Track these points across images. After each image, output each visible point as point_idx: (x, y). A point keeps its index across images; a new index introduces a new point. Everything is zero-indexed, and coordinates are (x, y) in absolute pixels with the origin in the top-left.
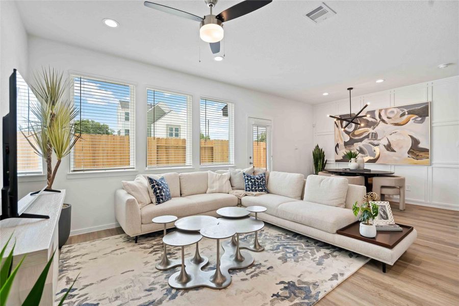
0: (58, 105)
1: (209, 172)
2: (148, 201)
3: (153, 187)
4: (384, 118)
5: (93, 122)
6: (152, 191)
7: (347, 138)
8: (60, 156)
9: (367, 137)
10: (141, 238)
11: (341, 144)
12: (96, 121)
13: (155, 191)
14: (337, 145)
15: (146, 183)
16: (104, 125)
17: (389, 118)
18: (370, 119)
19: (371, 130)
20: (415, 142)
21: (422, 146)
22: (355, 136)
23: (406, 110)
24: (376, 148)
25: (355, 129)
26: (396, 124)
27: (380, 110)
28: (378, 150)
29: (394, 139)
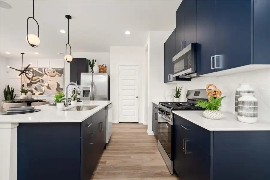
4: (47, 72)
7: (29, 82)
9: (39, 81)
11: (25, 84)
14: (23, 85)
18: (40, 72)
19: (40, 78)
20: (58, 85)
21: (60, 87)
22: (33, 80)
23: (55, 70)
24: (43, 88)
25: (33, 77)
26: (51, 76)
27: (45, 68)
28: (44, 89)
29: (50, 83)
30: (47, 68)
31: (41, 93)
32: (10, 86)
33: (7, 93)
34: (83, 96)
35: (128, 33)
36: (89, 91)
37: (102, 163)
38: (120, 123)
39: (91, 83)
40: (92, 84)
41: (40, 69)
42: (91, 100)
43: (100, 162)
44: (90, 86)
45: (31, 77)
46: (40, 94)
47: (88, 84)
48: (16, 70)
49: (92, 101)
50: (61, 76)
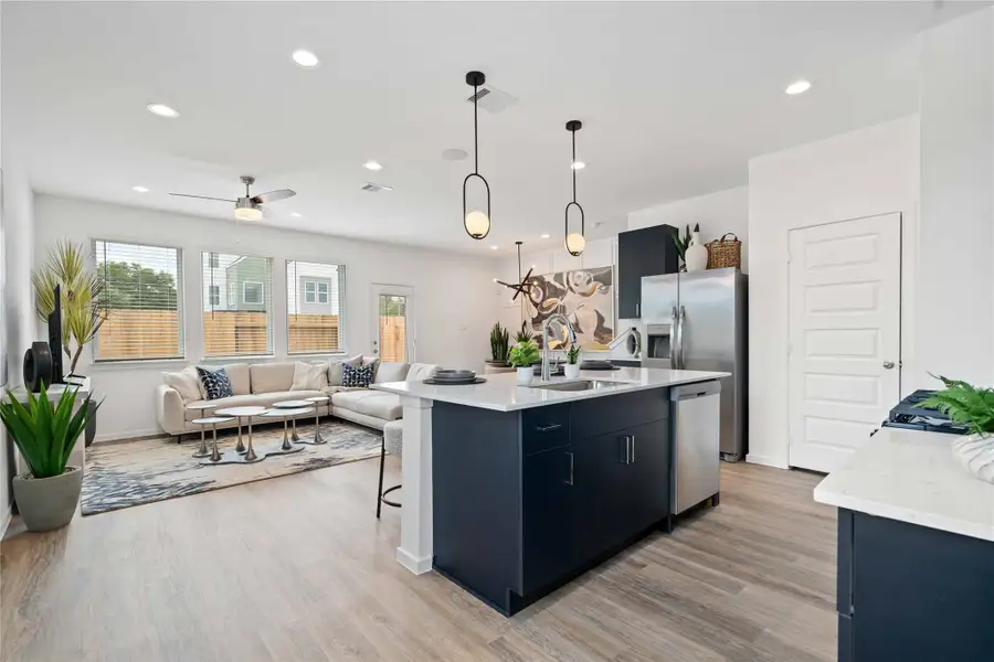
0: (76, 281)
1: (296, 362)
2: (197, 396)
3: (204, 379)
4: (572, 285)
5: (136, 266)
6: (202, 385)
7: (535, 313)
8: (81, 343)
9: (555, 311)
10: (187, 440)
11: (530, 321)
12: (144, 266)
13: (207, 385)
14: (525, 323)
15: (195, 374)
16: (162, 274)
17: (576, 285)
18: (558, 286)
19: (559, 302)
20: (601, 319)
21: (606, 325)
22: (543, 309)
23: (592, 275)
24: (564, 327)
25: (543, 300)
26: (584, 294)
27: (568, 274)
28: (566, 331)
29: (581, 314)
30: (574, 272)
31: (560, 342)
32: (502, 327)
33: (496, 343)
34: (650, 354)
35: (799, 87)
36: (668, 336)
37: (632, 563)
38: (794, 468)
39: (674, 308)
40: (679, 313)
41: (558, 277)
42: (674, 367)
43: (627, 559)
44: (670, 320)
45: (538, 301)
46: (558, 347)
47: (664, 314)
48: (509, 286)
49: (676, 371)
50: (605, 292)
